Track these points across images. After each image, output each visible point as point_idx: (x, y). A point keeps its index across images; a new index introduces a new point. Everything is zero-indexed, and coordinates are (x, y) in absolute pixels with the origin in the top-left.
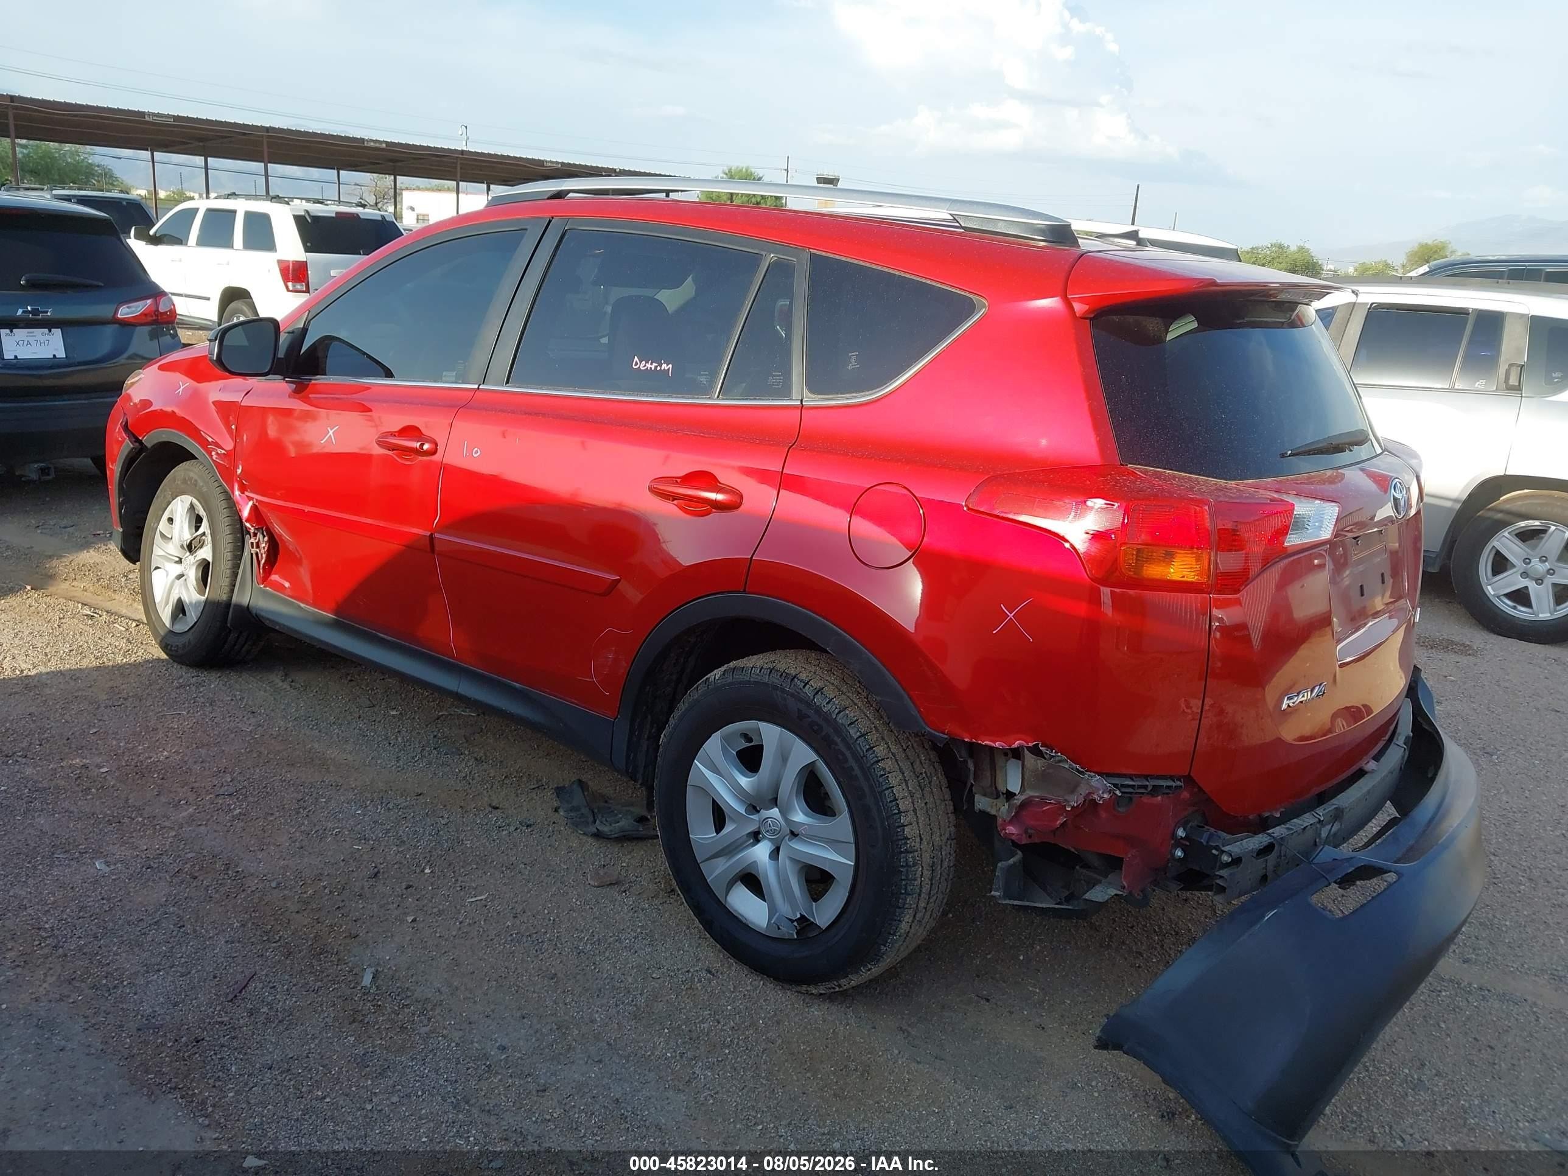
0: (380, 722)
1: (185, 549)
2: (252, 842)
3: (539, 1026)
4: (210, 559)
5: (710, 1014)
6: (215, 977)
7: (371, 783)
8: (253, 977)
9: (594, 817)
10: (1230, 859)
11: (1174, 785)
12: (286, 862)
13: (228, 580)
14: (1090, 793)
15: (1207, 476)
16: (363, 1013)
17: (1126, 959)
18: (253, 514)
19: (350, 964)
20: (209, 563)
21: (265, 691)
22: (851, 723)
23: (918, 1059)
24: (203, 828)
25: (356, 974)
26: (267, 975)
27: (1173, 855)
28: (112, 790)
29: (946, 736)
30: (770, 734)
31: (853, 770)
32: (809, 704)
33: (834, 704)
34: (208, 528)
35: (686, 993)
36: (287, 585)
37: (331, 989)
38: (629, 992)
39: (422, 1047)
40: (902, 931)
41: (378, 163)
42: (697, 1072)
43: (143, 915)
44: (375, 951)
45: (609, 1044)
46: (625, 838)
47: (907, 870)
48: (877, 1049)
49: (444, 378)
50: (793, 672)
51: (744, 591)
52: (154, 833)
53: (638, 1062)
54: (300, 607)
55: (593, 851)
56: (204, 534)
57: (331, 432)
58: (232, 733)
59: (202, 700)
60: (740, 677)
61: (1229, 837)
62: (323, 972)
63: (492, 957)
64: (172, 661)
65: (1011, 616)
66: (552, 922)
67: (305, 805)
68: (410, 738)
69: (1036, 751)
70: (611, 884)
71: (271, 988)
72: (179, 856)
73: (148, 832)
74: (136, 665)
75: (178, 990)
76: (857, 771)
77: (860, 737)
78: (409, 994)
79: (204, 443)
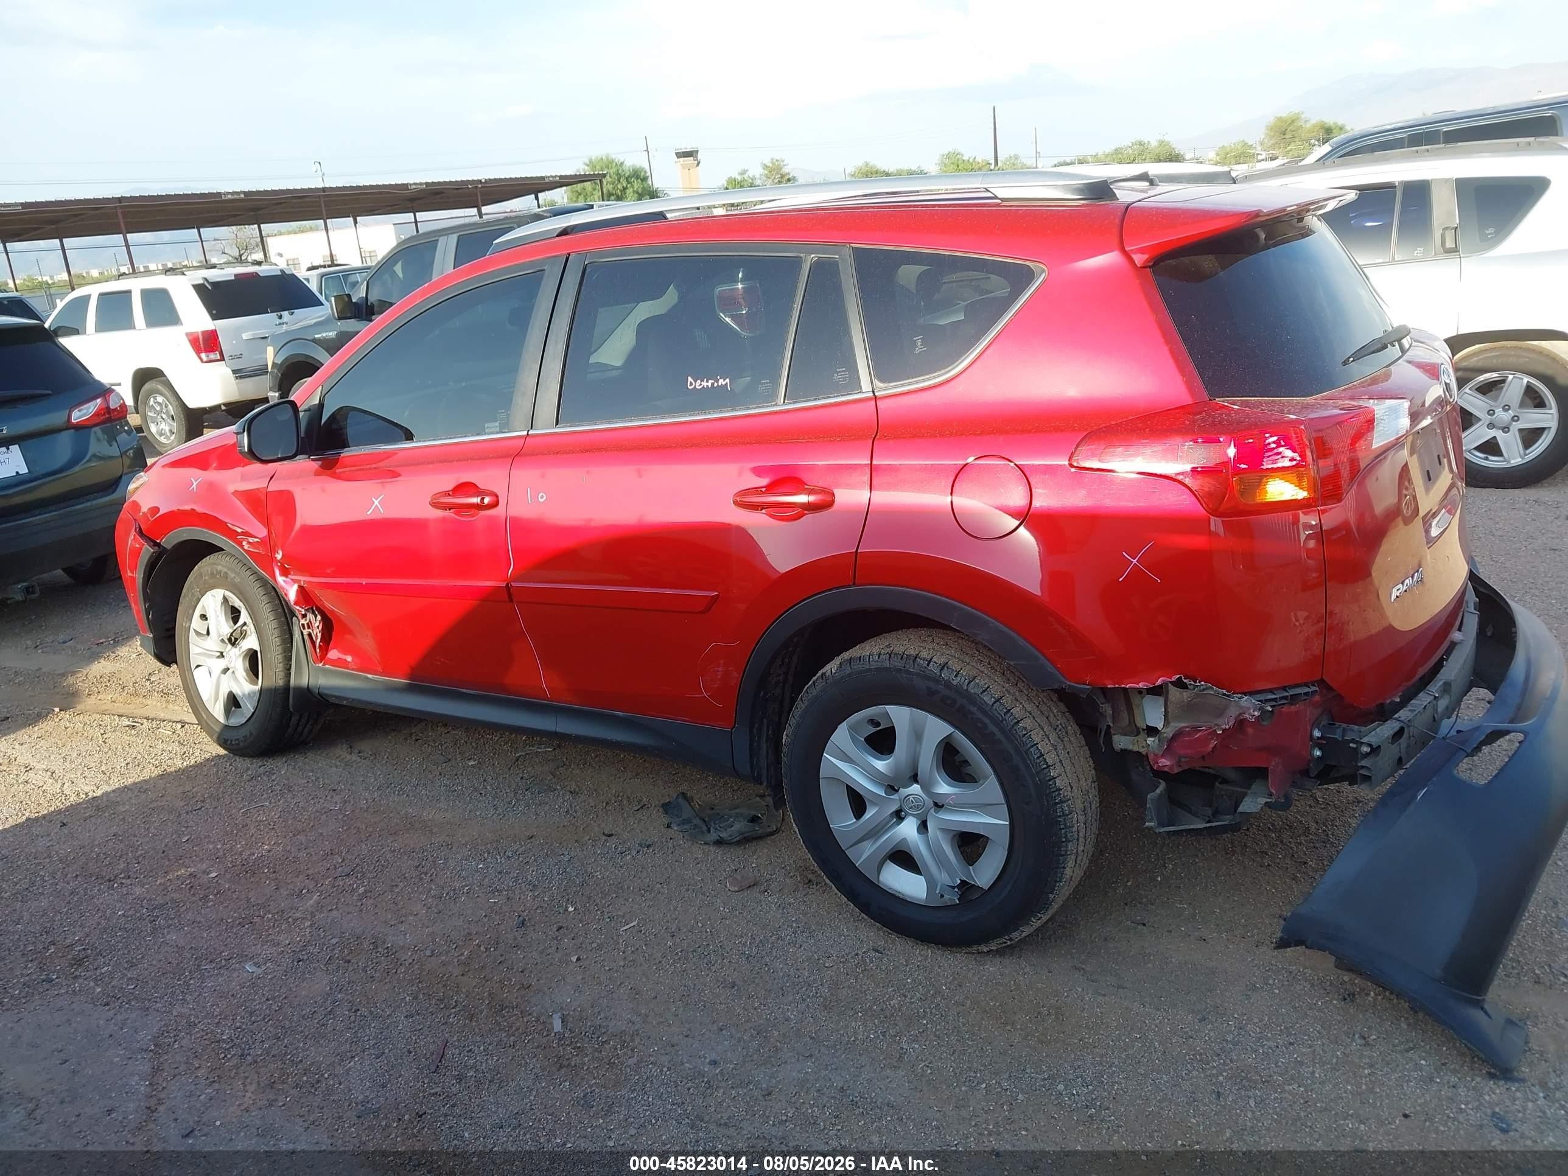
0: (462, 775)
1: (225, 643)
2: (390, 916)
3: (739, 1035)
4: (257, 648)
5: (893, 991)
6: (410, 1052)
7: (479, 835)
8: (446, 1045)
9: (707, 826)
10: (1369, 749)
11: (1310, 690)
12: (430, 929)
13: (281, 665)
14: (1240, 714)
15: (1288, 397)
16: (567, 1057)
17: (1254, 861)
18: (301, 597)
19: (535, 1014)
20: (256, 652)
21: (337, 767)
22: (984, 691)
23: (1103, 992)
24: (335, 912)
25: (544, 1022)
26: (458, 1040)
27: (1311, 755)
28: (229, 893)
29: (1088, 687)
30: (900, 716)
31: (995, 735)
32: (937, 680)
33: (962, 674)
34: (249, 618)
35: (864, 976)
36: (349, 659)
37: (526, 1041)
38: (809, 985)
39: (637, 1077)
40: (1068, 877)
41: (238, 215)
42: (904, 1047)
43: (314, 1007)
44: (553, 996)
45: (812, 1038)
46: (745, 840)
47: (1065, 819)
48: (1061, 991)
49: (486, 430)
50: (913, 653)
51: (854, 584)
52: (290, 926)
53: (846, 1049)
54: (368, 678)
55: (719, 858)
56: (245, 624)
57: (376, 502)
58: (322, 815)
59: (279, 788)
60: (857, 667)
61: (1363, 729)
62: (511, 1027)
63: (667, 978)
64: (232, 755)
65: (1135, 561)
66: (709, 933)
67: (425, 869)
68: (499, 784)
69: (1179, 684)
70: (749, 887)
71: (468, 1052)
72: (324, 944)
73: (283, 926)
74: (198, 766)
75: (379, 1071)
76: (999, 735)
77: (994, 703)
78: (603, 1030)
79: (232, 534)
